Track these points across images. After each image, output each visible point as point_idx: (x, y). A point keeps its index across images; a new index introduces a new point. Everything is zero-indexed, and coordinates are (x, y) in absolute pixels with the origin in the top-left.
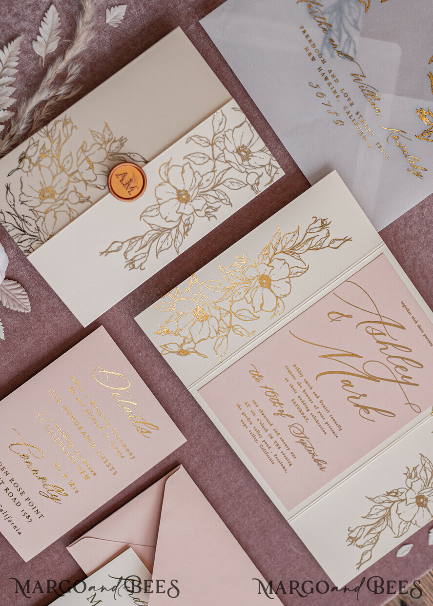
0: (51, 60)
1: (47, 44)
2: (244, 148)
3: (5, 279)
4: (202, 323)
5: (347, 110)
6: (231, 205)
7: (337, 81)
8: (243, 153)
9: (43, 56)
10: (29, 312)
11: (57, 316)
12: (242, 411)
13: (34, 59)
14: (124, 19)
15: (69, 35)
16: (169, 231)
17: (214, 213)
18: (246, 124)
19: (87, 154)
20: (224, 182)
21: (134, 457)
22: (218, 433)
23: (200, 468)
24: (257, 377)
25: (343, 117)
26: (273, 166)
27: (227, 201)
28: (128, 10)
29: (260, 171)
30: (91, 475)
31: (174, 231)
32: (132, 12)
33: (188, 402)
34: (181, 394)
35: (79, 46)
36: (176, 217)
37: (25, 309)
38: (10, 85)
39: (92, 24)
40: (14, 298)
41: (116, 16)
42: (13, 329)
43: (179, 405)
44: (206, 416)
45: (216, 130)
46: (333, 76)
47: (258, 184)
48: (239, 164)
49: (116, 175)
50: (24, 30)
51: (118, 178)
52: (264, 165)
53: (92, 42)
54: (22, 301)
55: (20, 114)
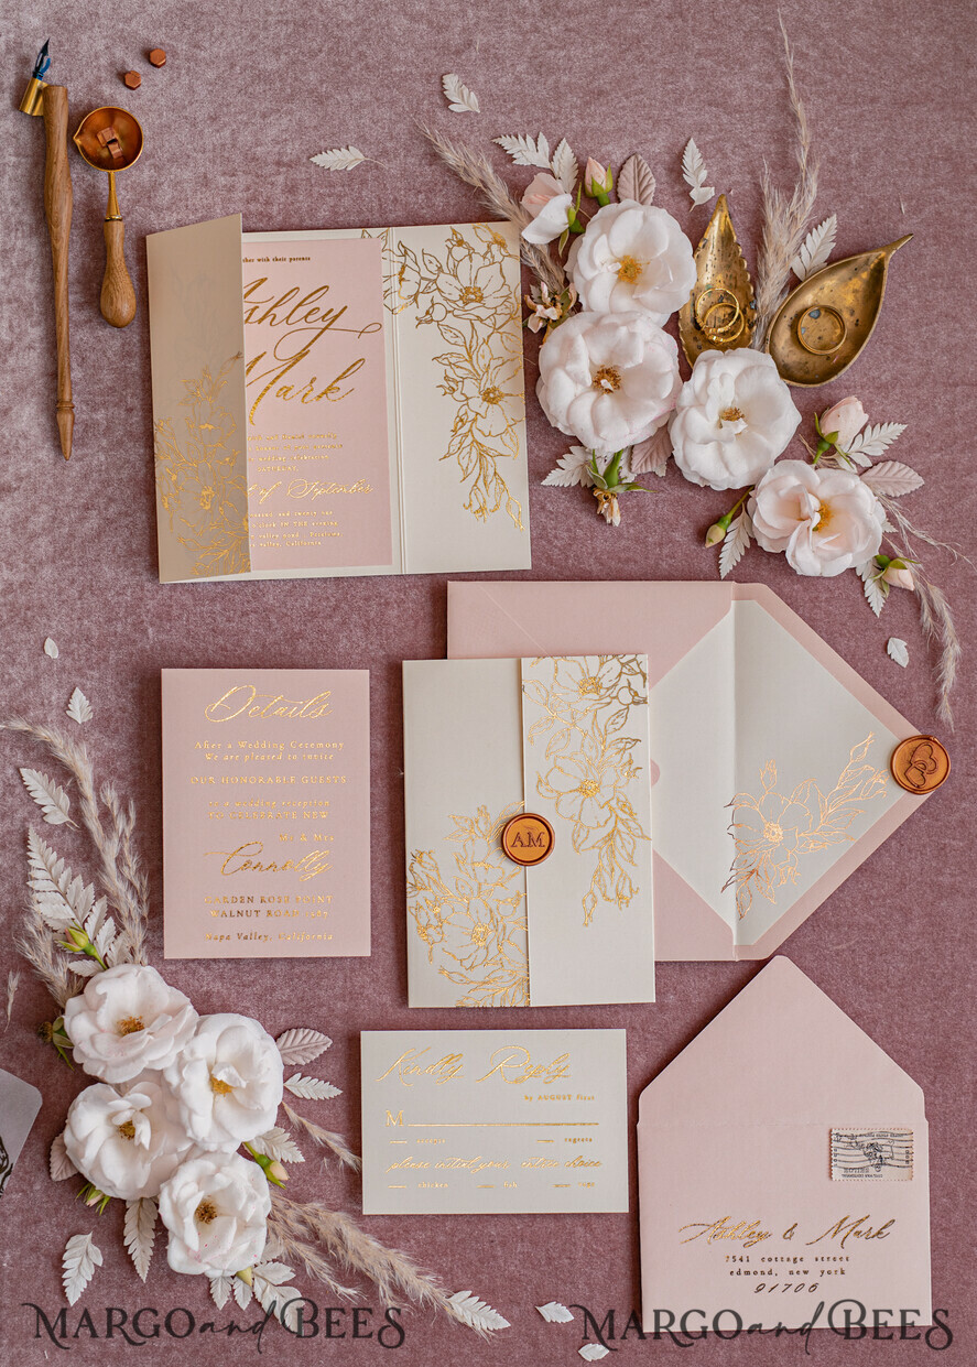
0: (77, 813)
1: (57, 805)
3: (275, 1040)
9: (67, 819)
10: (331, 1042)
13: (63, 831)
14: (90, 701)
15: (64, 774)
28: (83, 689)
32: (89, 686)
35: (86, 772)
37: (324, 1044)
38: (73, 878)
39: (71, 740)
40: (303, 1047)
41: (81, 707)
50: (25, 820)
53: (90, 754)
54: (313, 1040)
55: (111, 889)
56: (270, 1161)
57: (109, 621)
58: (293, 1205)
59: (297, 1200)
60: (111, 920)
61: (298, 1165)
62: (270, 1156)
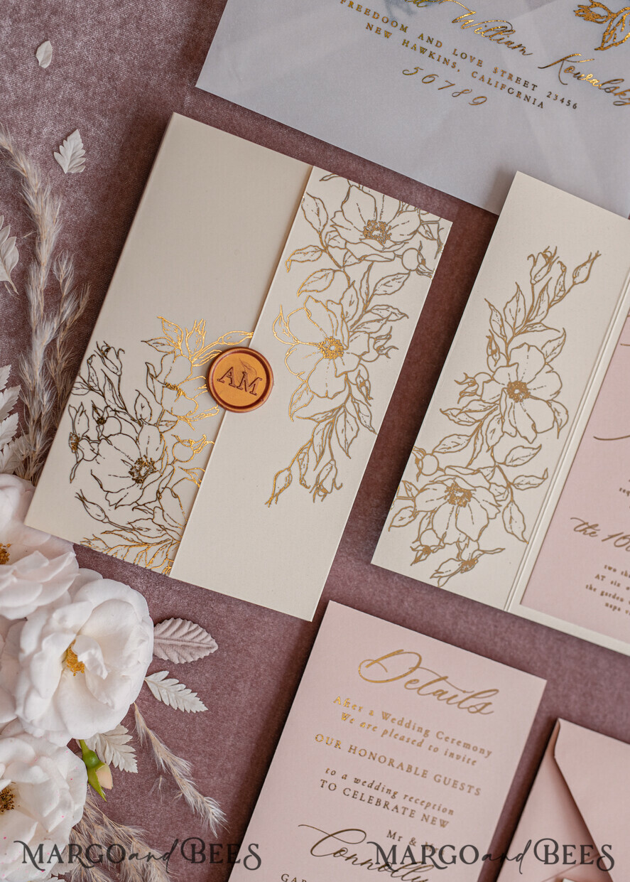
0: (22, 276)
2: (373, 224)
3: (155, 626)
4: (467, 506)
5: (479, 76)
6: (405, 315)
7: (439, 44)
8: (376, 233)
9: (8, 278)
10: (216, 648)
11: (258, 629)
12: (599, 592)
14: (87, 152)
16: (342, 410)
17: (389, 343)
18: (353, 189)
19: (161, 378)
20: (375, 290)
21: (489, 753)
22: (581, 642)
23: (587, 705)
24: (589, 531)
25: (479, 89)
26: (428, 223)
27: (396, 314)
28: (83, 135)
29: (415, 243)
30: (445, 817)
31: (349, 406)
32: (92, 134)
33: (513, 626)
34: (497, 621)
35: (50, 231)
36: (339, 384)
37: (208, 648)
39: (49, 187)
40: (184, 643)
41: (73, 155)
42: (209, 687)
43: (502, 639)
44: (550, 629)
45: (317, 226)
46: (430, 40)
47: (424, 262)
48: (381, 252)
49: (219, 380)
51: (223, 382)
52: (415, 229)
53: (62, 213)
54: (197, 640)
55: (28, 380)
56: (99, 763)
57: (145, 67)
58: (106, 820)
59: (112, 817)
60: (16, 416)
61: (128, 775)
62: (100, 755)
